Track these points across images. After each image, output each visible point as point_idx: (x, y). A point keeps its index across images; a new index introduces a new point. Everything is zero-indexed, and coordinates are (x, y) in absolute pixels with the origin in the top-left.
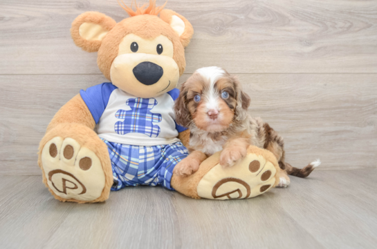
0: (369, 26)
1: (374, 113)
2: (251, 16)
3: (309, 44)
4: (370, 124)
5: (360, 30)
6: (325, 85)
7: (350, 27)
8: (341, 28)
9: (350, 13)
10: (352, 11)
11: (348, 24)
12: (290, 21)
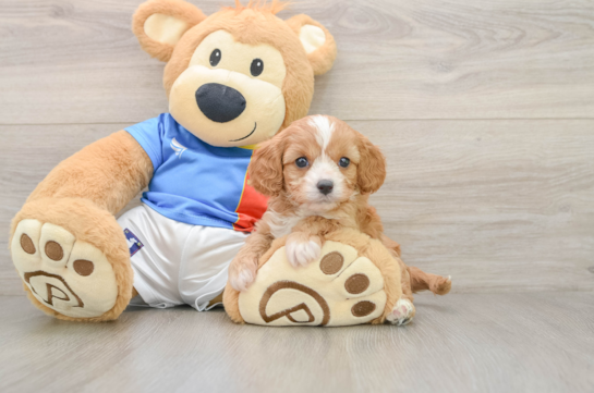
0: (556, 36)
1: (571, 190)
2: (344, 22)
3: (448, 68)
4: (565, 209)
5: (538, 43)
6: (479, 140)
7: (521, 37)
8: (505, 40)
9: (519, 14)
10: (523, 10)
11: (517, 34)
12: (411, 29)
